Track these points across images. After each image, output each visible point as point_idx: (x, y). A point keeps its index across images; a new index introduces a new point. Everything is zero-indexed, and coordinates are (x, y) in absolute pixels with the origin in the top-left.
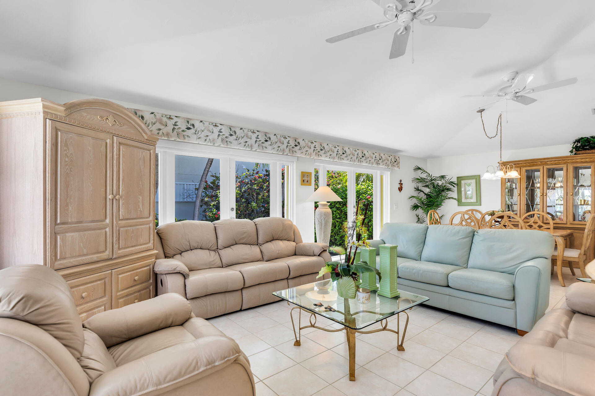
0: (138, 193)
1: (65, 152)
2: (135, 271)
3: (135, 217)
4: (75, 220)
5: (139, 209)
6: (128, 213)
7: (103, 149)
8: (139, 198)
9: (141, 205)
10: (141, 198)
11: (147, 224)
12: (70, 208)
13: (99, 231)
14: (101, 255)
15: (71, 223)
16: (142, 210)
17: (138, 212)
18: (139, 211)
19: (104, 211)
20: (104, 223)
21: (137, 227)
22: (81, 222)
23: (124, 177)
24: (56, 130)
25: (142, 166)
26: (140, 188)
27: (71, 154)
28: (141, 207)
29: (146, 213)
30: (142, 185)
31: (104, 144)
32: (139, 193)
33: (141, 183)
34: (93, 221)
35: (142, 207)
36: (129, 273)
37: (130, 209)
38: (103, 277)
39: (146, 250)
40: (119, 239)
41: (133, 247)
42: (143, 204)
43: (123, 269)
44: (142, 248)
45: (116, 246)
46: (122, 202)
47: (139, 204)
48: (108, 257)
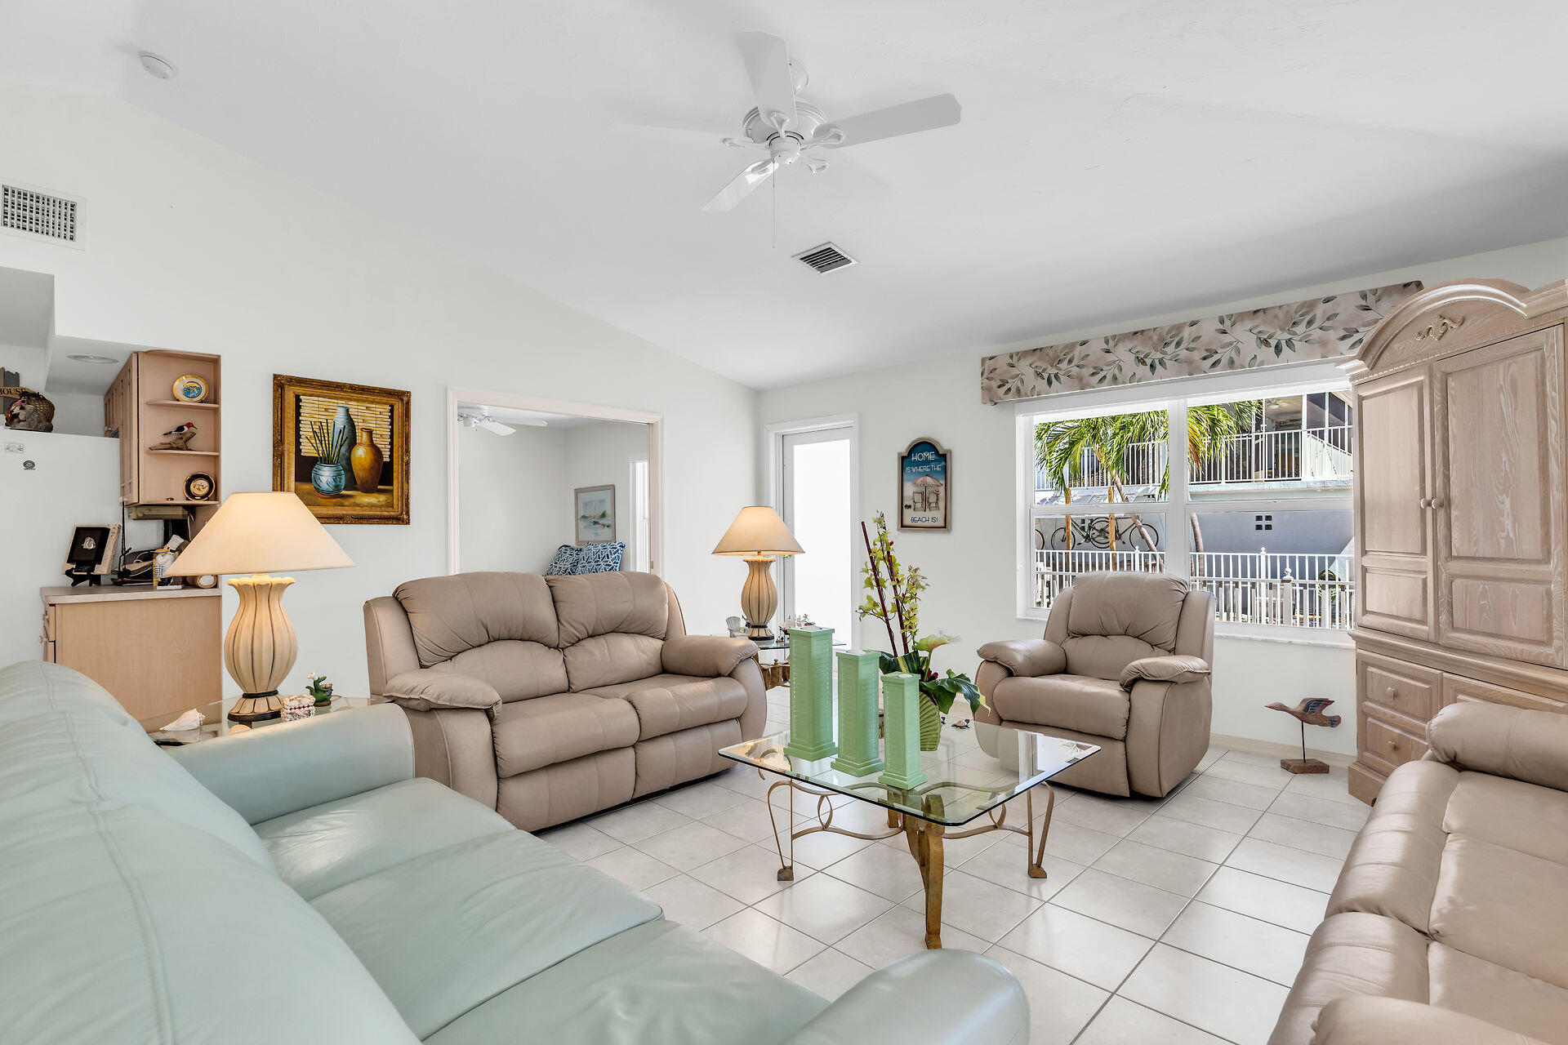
0: (1497, 487)
1: (1369, 429)
3: (1489, 553)
5: (1504, 534)
6: (1470, 541)
7: (1414, 404)
8: (1503, 503)
9: (1508, 522)
10: (1508, 501)
11: (1538, 582)
12: (1376, 526)
14: (1415, 625)
16: (1512, 536)
17: (1499, 543)
18: (1503, 538)
19: (1420, 533)
21: (1503, 585)
23: (1455, 451)
25: (1507, 407)
26: (1503, 474)
28: (1510, 529)
29: (1530, 546)
30: (1512, 466)
32: (1501, 488)
33: (1505, 459)
35: (1514, 527)
37: (1475, 532)
38: (1425, 676)
39: (1531, 659)
40: (1451, 604)
41: (1491, 635)
42: (1515, 520)
43: (1465, 683)
44: (1515, 649)
45: (1443, 618)
46: (1454, 513)
47: (1502, 519)
48: (1424, 636)
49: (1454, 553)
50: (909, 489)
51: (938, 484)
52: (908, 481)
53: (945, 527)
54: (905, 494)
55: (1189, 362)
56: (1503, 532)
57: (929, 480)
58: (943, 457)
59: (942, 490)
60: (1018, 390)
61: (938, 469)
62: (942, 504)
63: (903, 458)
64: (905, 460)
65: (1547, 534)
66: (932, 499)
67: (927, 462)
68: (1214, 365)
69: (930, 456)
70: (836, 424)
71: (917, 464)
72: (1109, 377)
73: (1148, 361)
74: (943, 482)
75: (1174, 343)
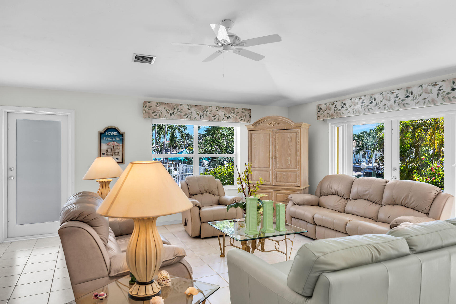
1: (254, 141)
2: (286, 195)
3: (285, 167)
4: (257, 166)
6: (280, 165)
7: (268, 137)
8: (288, 158)
9: (289, 162)
10: (289, 158)
11: (295, 172)
12: (256, 162)
13: (267, 172)
14: (268, 182)
15: (256, 168)
16: (290, 164)
17: (287, 165)
19: (269, 163)
20: (269, 169)
21: (288, 173)
22: (260, 168)
23: (278, 148)
24: (251, 134)
25: (290, 141)
26: (288, 153)
27: (256, 142)
29: (293, 166)
30: (290, 152)
31: (268, 135)
32: (288, 156)
33: (289, 150)
34: (264, 168)
36: (282, 195)
37: (282, 163)
38: (269, 192)
39: (293, 186)
40: (276, 177)
41: (285, 182)
42: (291, 161)
43: (279, 192)
44: (290, 184)
45: (275, 180)
46: (277, 160)
47: (288, 161)
48: (270, 184)
49: (277, 167)
50: (104, 147)
51: (120, 145)
52: (104, 143)
53: (122, 162)
54: (102, 149)
55: (209, 117)
56: (288, 163)
57: (116, 143)
58: (122, 135)
59: (121, 148)
60: (160, 115)
61: (119, 139)
62: (121, 153)
63: (101, 134)
64: (102, 135)
65: (296, 164)
66: (117, 151)
67: (113, 136)
68: (215, 119)
69: (116, 134)
70: (58, 113)
71: (108, 136)
72: (189, 117)
73: (200, 115)
74: (121, 145)
75: (206, 111)
